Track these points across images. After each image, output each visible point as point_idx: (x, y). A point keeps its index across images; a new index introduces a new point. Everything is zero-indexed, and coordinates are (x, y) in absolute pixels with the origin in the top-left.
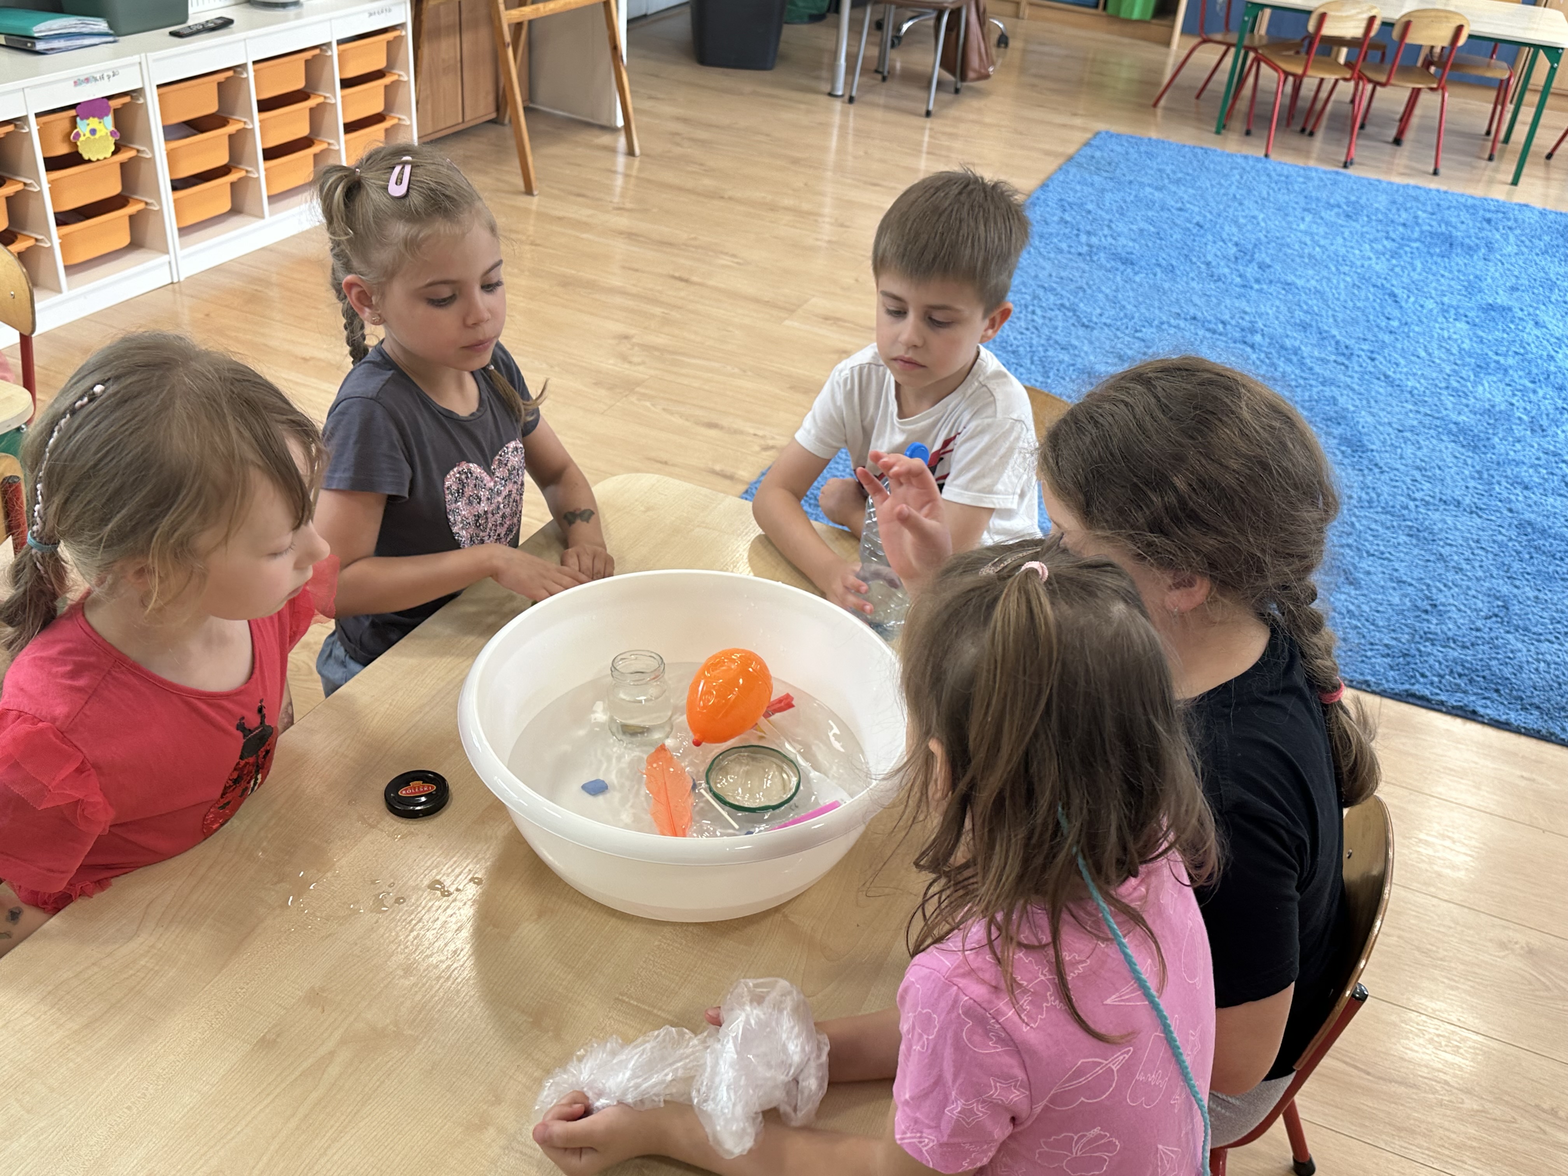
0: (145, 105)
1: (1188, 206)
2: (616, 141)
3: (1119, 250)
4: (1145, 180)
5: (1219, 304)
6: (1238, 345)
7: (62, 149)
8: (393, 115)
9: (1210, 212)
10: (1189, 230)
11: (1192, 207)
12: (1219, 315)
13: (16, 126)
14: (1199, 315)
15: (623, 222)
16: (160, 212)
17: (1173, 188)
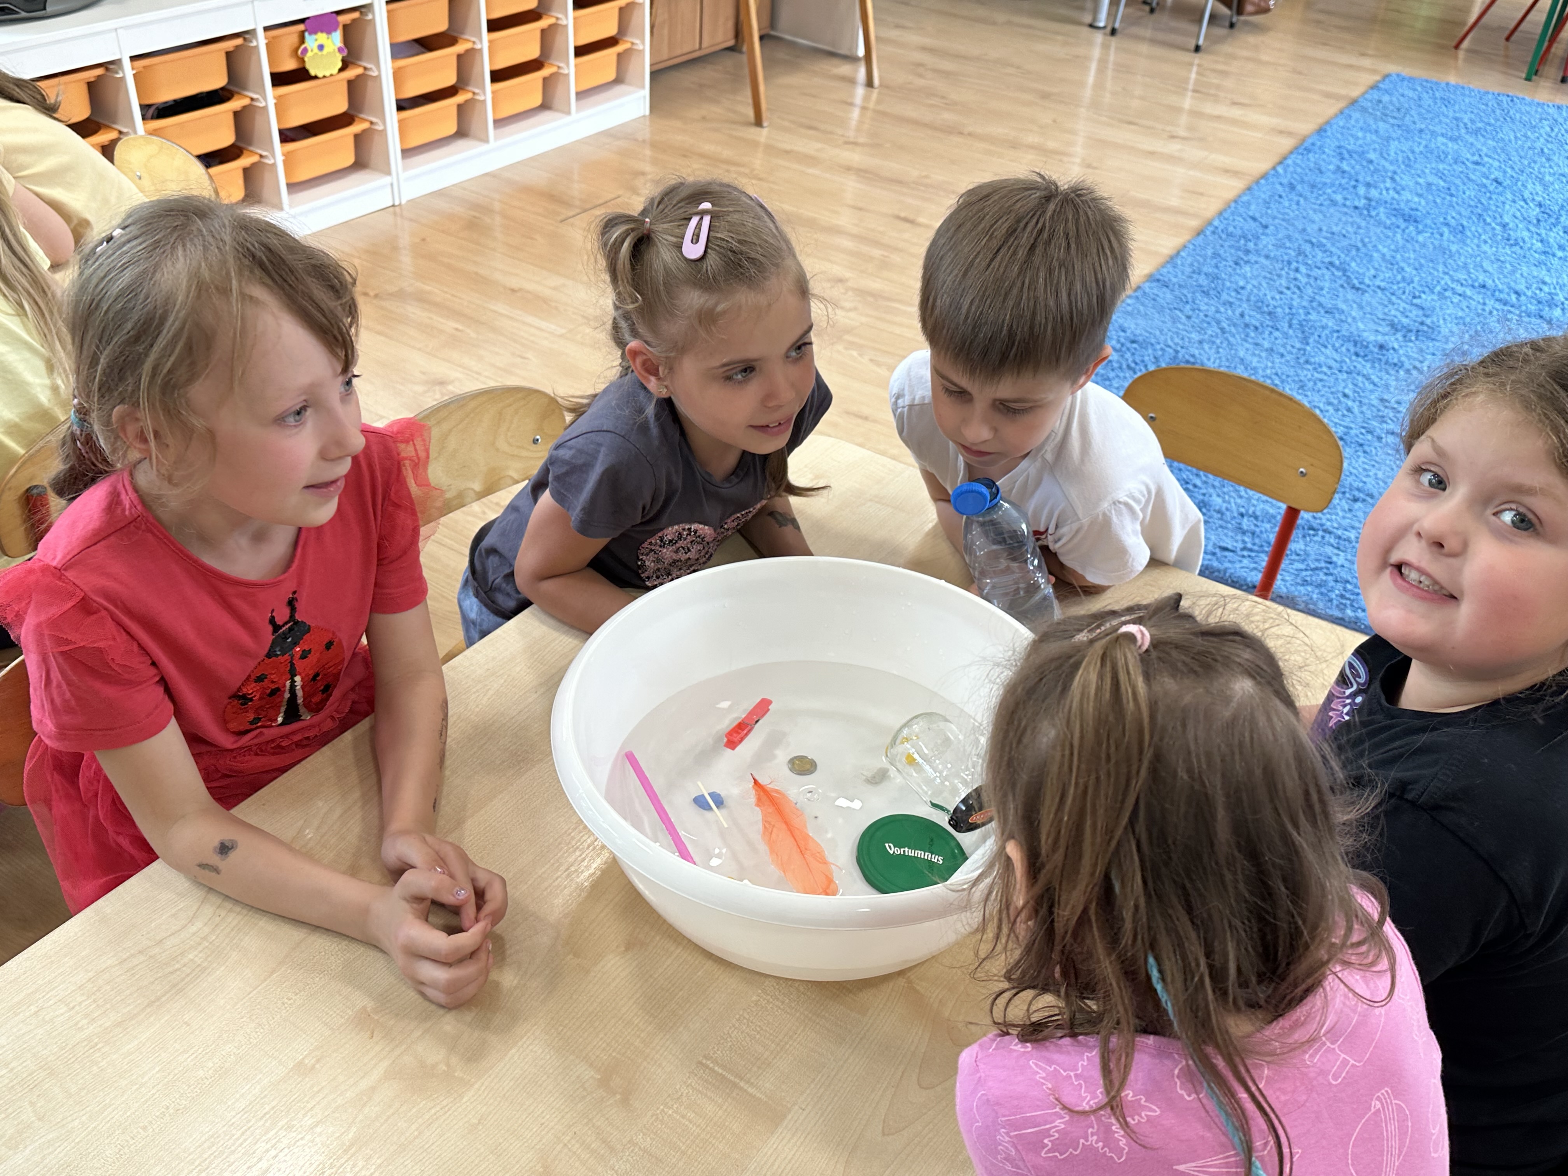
0: (373, 21)
1: (1486, 159)
2: (856, 71)
3: (1402, 205)
4: (1438, 129)
5: (1513, 272)
6: (1533, 320)
7: (289, 65)
8: (626, 39)
9: (1513, 168)
10: (1485, 186)
11: (1491, 161)
12: (1512, 284)
13: (245, 39)
14: (1489, 283)
15: (855, 157)
16: (384, 132)
17: (1471, 140)
